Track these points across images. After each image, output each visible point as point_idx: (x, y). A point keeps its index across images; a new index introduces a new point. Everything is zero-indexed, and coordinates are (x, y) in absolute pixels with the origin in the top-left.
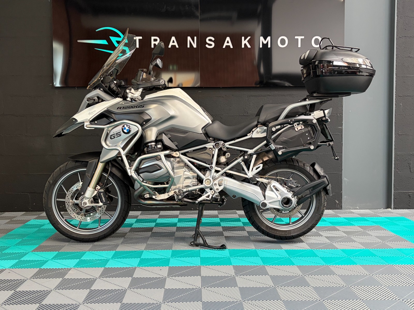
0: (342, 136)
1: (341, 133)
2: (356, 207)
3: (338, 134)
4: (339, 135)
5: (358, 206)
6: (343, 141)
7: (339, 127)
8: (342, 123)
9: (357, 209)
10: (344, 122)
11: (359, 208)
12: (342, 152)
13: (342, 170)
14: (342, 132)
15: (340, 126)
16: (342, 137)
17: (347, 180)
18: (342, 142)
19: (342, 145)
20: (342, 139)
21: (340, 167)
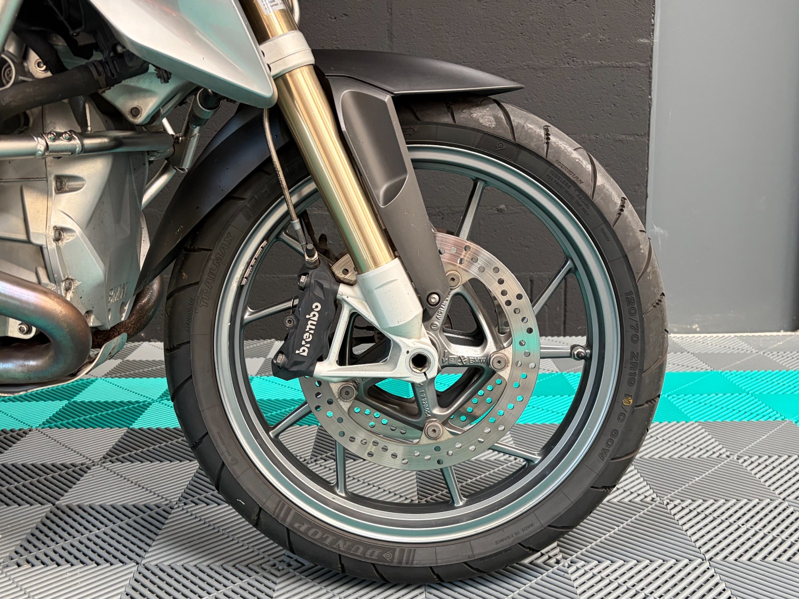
0: (650, 72)
1: (649, 63)
2: (693, 325)
3: (635, 67)
4: (639, 68)
5: (698, 324)
6: (652, 94)
7: (642, 41)
8: (653, 25)
9: (695, 332)
10: (657, 21)
11: (699, 327)
12: (646, 132)
13: (647, 197)
14: (651, 57)
15: (643, 37)
16: (650, 78)
17: (662, 230)
18: (650, 95)
19: (650, 108)
20: (650, 83)
21: (638, 185)
